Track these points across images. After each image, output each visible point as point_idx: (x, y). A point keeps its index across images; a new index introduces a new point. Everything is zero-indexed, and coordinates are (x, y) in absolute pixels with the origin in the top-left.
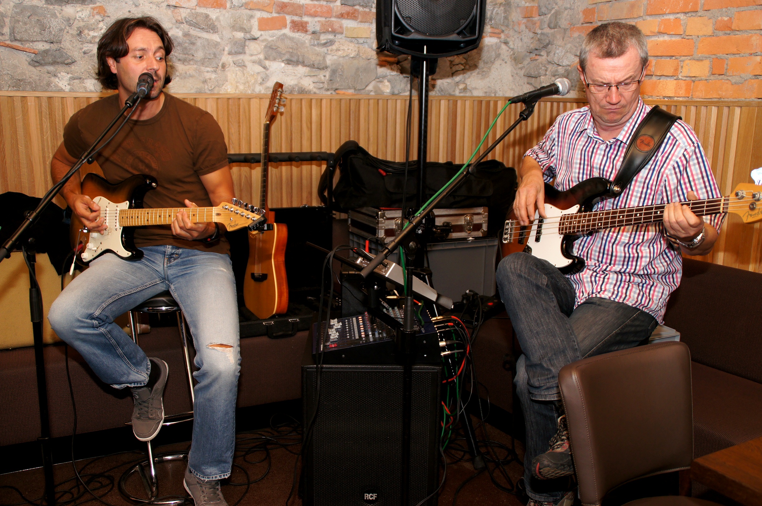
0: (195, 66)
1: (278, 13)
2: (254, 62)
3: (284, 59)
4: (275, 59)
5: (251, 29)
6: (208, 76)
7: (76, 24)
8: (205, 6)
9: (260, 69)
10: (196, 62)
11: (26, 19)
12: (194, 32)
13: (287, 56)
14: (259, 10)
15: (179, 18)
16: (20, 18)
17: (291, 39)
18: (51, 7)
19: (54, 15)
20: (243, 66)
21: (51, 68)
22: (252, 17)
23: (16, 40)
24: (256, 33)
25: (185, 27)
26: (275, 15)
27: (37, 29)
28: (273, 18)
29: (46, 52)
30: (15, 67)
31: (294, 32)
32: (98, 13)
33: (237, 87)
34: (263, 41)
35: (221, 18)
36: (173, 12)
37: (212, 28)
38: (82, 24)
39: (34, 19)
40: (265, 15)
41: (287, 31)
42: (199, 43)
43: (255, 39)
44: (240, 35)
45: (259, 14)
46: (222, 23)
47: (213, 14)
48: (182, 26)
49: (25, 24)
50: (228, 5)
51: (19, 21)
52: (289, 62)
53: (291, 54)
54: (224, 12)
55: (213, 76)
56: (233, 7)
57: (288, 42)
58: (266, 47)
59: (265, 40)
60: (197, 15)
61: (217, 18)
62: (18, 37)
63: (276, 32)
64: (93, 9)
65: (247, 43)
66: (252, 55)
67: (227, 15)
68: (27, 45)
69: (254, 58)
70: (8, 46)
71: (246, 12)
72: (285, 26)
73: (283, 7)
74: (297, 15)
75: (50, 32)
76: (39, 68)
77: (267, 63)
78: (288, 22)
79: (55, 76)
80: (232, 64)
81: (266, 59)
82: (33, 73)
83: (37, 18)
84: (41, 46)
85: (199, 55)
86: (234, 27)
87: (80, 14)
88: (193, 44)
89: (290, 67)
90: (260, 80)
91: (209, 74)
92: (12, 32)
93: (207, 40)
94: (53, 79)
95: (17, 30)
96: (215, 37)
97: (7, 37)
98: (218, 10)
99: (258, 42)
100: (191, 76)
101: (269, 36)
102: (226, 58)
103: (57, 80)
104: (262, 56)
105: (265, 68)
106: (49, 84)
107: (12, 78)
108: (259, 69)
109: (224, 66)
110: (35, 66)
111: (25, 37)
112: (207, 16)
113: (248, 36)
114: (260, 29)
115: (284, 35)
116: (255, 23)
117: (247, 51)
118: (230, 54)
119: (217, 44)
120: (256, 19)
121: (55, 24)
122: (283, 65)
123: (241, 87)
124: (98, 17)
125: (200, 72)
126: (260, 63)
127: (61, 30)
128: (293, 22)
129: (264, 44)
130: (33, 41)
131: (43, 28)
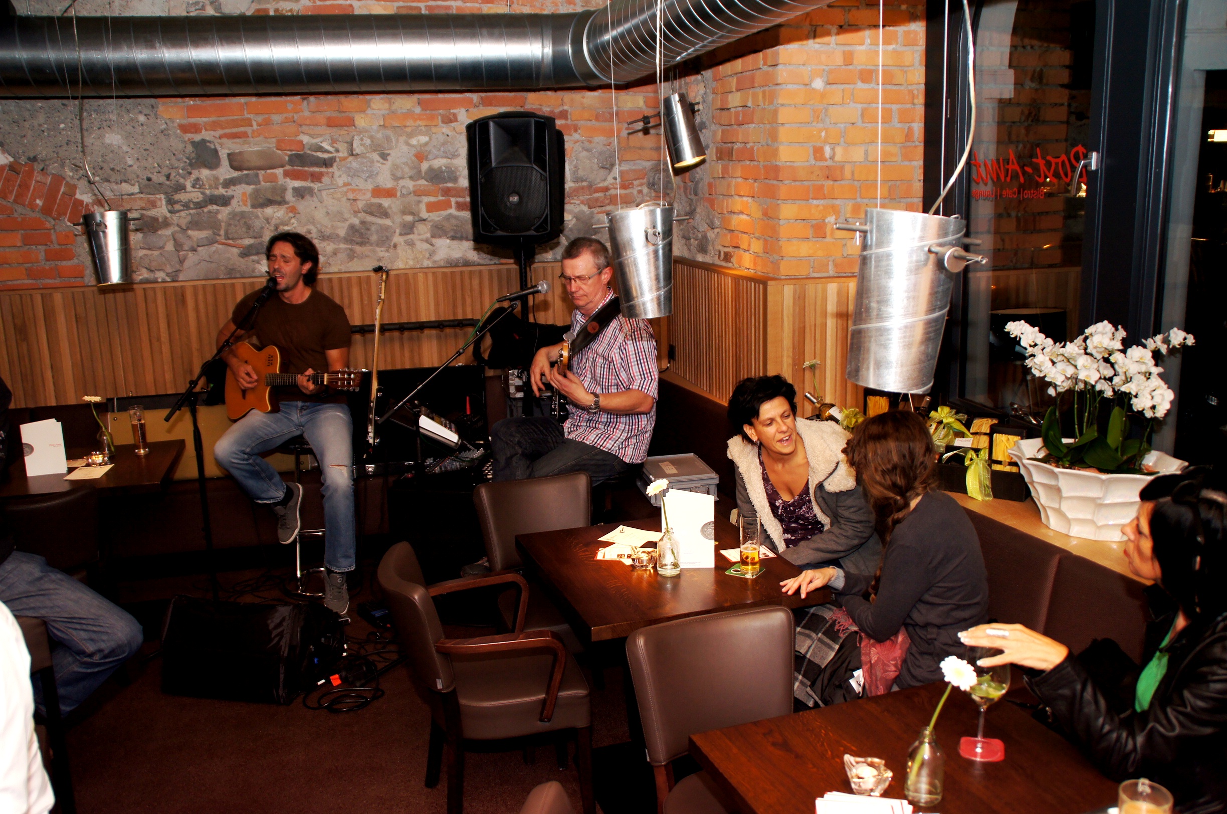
0: (370, 248)
1: (443, 196)
2: (422, 240)
3: (449, 236)
4: (440, 237)
5: (419, 212)
6: (381, 254)
7: (273, 222)
8: (378, 197)
9: (429, 246)
10: (371, 245)
11: (237, 223)
12: (369, 218)
13: (452, 234)
14: (425, 195)
15: (356, 209)
16: (232, 222)
17: (456, 217)
18: (255, 210)
19: (257, 217)
20: (411, 244)
21: (255, 258)
22: (420, 202)
23: (229, 239)
24: (424, 214)
25: (362, 215)
26: (441, 198)
27: (244, 230)
28: (439, 201)
29: (251, 246)
30: (229, 259)
31: (459, 211)
32: (291, 212)
33: (407, 262)
34: (430, 221)
35: (393, 206)
36: (351, 204)
37: (385, 214)
38: (278, 221)
39: (242, 222)
40: (432, 199)
41: (453, 211)
42: (373, 228)
43: (424, 220)
44: (409, 218)
45: (426, 199)
46: (393, 209)
47: (386, 202)
48: (359, 215)
49: (236, 226)
50: (399, 194)
51: (230, 225)
52: (453, 238)
53: (456, 231)
54: (394, 199)
55: (387, 254)
56: (403, 195)
57: (454, 221)
58: (432, 226)
59: (432, 220)
60: (372, 205)
61: (390, 207)
62: (230, 237)
63: (442, 212)
64: (287, 208)
65: (416, 224)
66: (419, 234)
67: (398, 202)
68: (239, 242)
69: (421, 237)
70: (223, 244)
71: (413, 198)
72: (451, 207)
73: (447, 192)
74: (460, 197)
75: (254, 231)
76: (246, 259)
77: (434, 241)
78: (453, 203)
79: (258, 263)
80: (403, 243)
81: (432, 237)
82: (242, 264)
83: (244, 220)
84: (247, 242)
85: (374, 238)
86: (404, 213)
87: (276, 214)
88: (368, 229)
89: (455, 242)
90: (427, 255)
91: (381, 252)
92: (226, 233)
93: (380, 225)
94: (257, 265)
95: (230, 231)
96: (387, 222)
97: (223, 237)
98: (390, 199)
99: (426, 223)
100: (367, 256)
101: (436, 216)
102: (397, 239)
103: (260, 266)
104: (429, 235)
105: (432, 245)
106: (253, 271)
107: (226, 268)
108: (426, 246)
109: (395, 246)
110: (243, 258)
111: (236, 236)
112: (380, 205)
113: (417, 219)
114: (429, 211)
115: (450, 215)
116: (423, 207)
117: (415, 230)
118: (401, 235)
119: (387, 228)
120: (424, 203)
121: (257, 224)
122: (448, 241)
123: (411, 263)
124: (291, 215)
125: (374, 251)
126: (427, 241)
127: (262, 228)
128: (457, 203)
129: (431, 224)
130: (241, 239)
131: (249, 227)
